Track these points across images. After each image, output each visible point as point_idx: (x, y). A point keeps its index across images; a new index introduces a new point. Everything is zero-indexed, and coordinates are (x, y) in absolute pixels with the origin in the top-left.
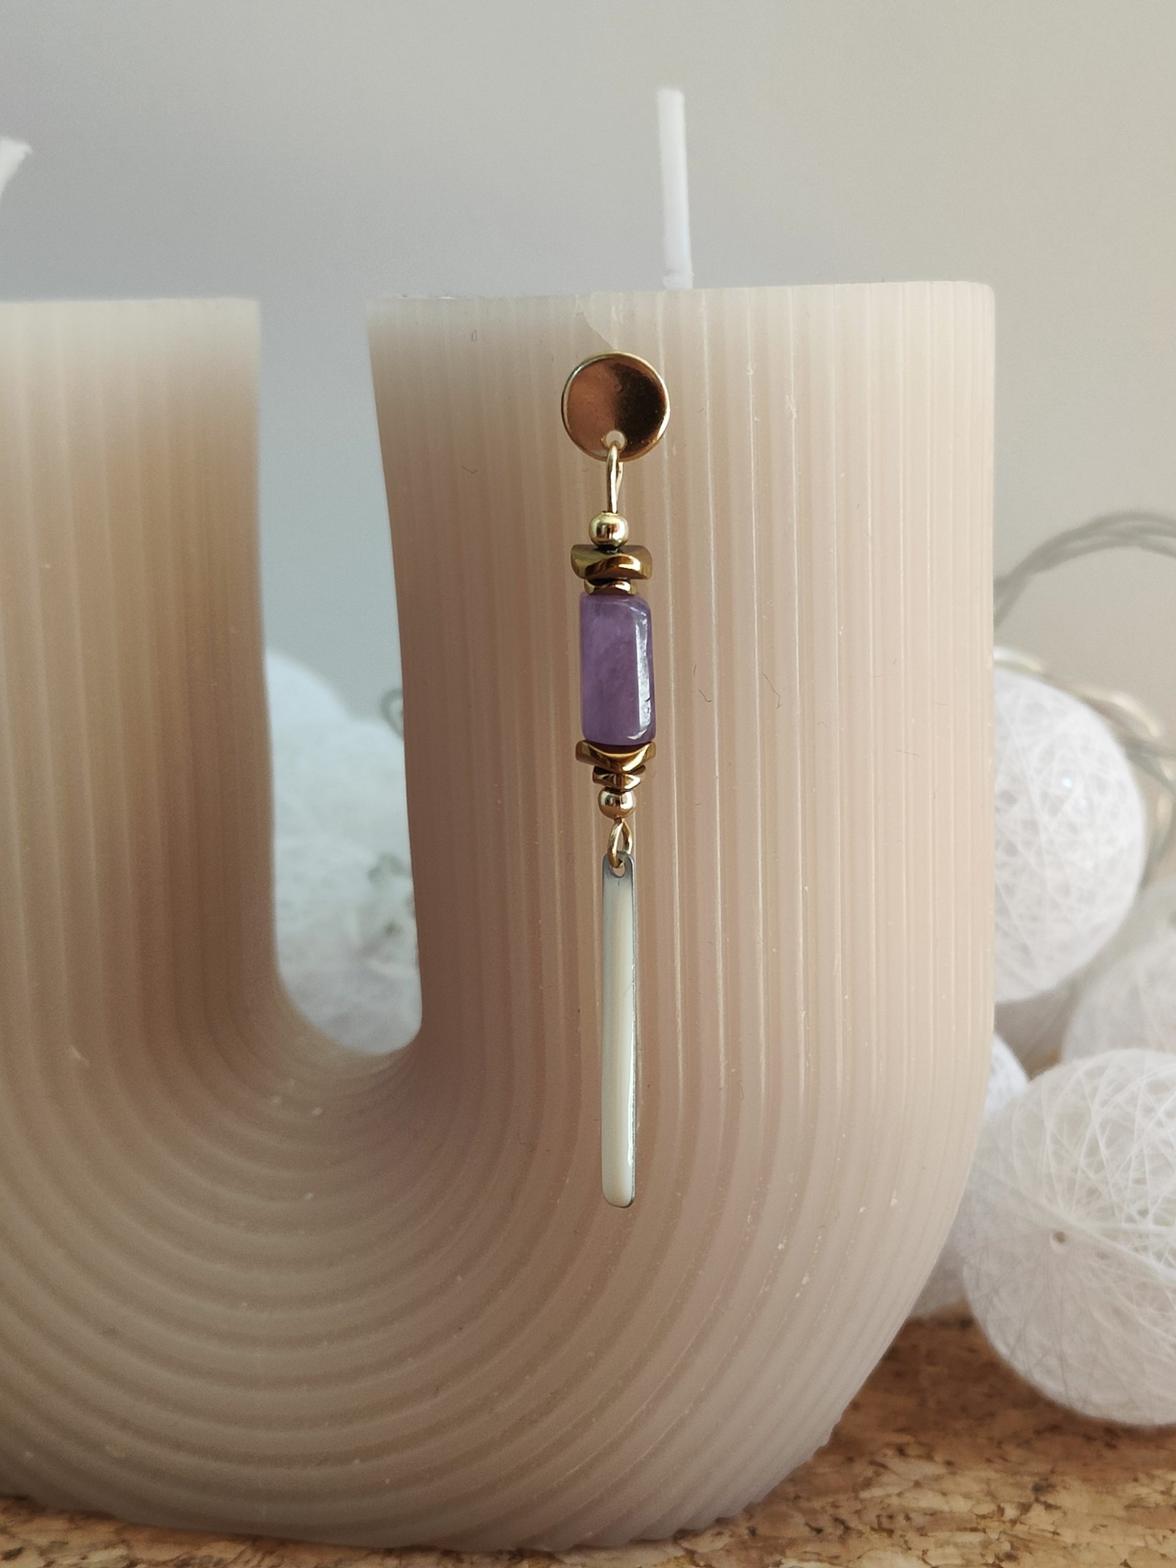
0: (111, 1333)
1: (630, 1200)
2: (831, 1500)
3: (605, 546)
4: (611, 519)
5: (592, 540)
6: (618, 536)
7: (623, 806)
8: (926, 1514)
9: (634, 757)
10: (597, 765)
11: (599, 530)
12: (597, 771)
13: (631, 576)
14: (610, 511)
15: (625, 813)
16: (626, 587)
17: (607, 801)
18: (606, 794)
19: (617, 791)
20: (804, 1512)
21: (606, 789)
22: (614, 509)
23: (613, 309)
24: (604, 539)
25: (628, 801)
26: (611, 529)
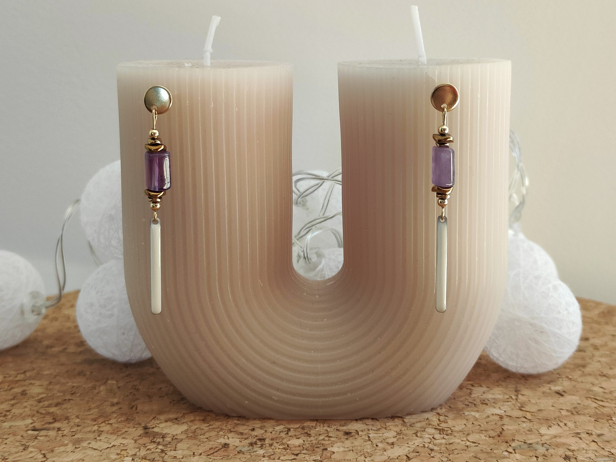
0: (274, 363)
1: (445, 310)
2: (465, 398)
3: (442, 134)
4: (445, 127)
5: (439, 133)
6: (446, 132)
7: (445, 203)
8: (493, 399)
9: (449, 191)
10: (437, 192)
11: (441, 130)
12: (437, 194)
13: (450, 141)
14: (444, 125)
15: (445, 205)
16: (448, 144)
17: (441, 202)
18: (440, 200)
19: (444, 199)
20: (461, 401)
21: (440, 199)
22: (445, 124)
23: (436, 71)
24: (443, 132)
25: (446, 202)
26: (445, 130)
